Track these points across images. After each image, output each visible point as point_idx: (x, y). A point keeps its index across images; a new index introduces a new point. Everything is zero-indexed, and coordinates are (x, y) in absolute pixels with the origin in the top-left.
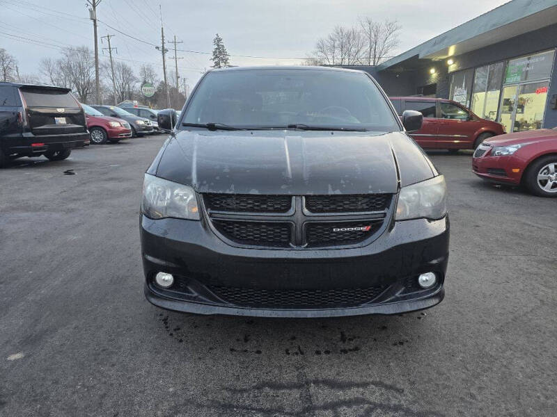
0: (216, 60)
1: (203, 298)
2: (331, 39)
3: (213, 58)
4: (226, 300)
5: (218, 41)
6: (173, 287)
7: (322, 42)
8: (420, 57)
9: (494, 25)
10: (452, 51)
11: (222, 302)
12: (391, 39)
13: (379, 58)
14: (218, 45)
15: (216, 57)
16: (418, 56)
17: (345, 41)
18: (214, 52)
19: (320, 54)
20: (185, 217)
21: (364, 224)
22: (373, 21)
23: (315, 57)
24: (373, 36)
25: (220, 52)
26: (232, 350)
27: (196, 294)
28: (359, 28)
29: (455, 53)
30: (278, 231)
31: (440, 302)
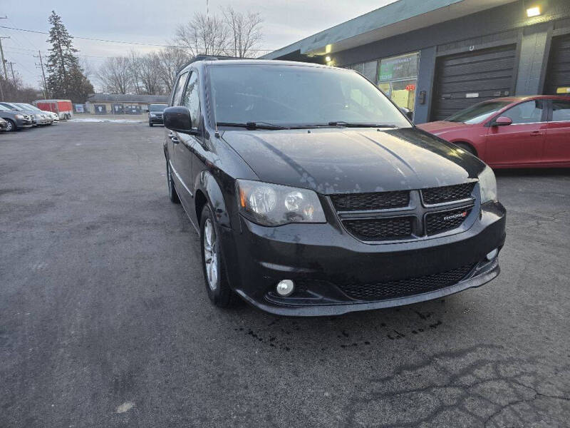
0: (55, 42)
1: (330, 300)
2: (192, 27)
3: (50, 39)
4: (354, 297)
5: (55, 19)
6: (294, 294)
7: (182, 28)
8: (302, 53)
9: (371, 27)
10: (329, 49)
11: (352, 300)
12: (254, 31)
13: (245, 50)
14: (56, 24)
15: (55, 38)
16: (299, 51)
17: (208, 30)
18: (52, 33)
19: (181, 41)
20: (311, 221)
21: (462, 211)
22: (235, 11)
23: (176, 45)
24: (237, 27)
25: (59, 33)
26: (343, 346)
27: (321, 297)
28: (221, 18)
29: (332, 50)
30: (403, 224)
31: (497, 276)
